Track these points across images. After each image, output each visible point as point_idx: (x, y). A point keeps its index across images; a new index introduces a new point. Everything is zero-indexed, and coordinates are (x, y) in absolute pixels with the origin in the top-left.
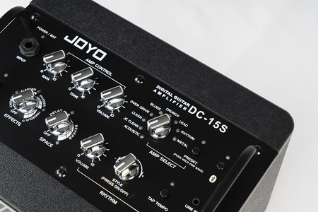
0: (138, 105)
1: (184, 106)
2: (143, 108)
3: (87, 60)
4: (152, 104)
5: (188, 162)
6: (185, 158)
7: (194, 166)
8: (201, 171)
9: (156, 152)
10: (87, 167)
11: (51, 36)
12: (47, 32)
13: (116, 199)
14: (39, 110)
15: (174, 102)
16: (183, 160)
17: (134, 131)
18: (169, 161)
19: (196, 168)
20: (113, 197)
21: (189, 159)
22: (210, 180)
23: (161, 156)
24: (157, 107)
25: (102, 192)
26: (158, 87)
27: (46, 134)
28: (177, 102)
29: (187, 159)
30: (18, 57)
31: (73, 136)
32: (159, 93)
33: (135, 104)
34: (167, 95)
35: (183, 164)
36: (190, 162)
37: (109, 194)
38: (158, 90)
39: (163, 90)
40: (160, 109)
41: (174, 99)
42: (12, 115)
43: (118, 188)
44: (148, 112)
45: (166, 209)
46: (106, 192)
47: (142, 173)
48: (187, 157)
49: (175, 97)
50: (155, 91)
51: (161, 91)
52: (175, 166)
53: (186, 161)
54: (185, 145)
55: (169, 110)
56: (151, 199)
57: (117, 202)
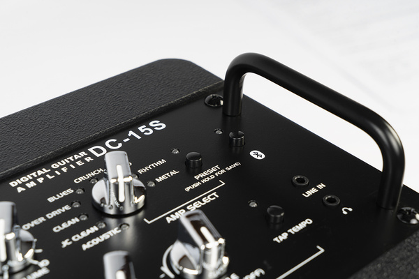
0: (42, 219)
1: (82, 159)
2: (54, 214)
4: (51, 199)
5: (212, 177)
6: (201, 179)
7: (223, 171)
8: (236, 164)
9: (172, 214)
15: (64, 170)
16: (204, 181)
17: (105, 237)
19: (228, 169)
21: (205, 174)
22: (259, 158)
23: (184, 208)
24: (64, 194)
26: (13, 184)
29: (205, 176)
32: (32, 184)
33: (35, 223)
34: (42, 176)
36: (214, 174)
38: (23, 185)
39: (24, 179)
40: (70, 191)
41: (59, 169)
44: (67, 208)
45: (308, 222)
48: (201, 175)
49: (55, 166)
50: (20, 190)
51: (29, 181)
52: (214, 194)
53: (208, 179)
54: (172, 173)
55: (81, 179)
56: (281, 238)
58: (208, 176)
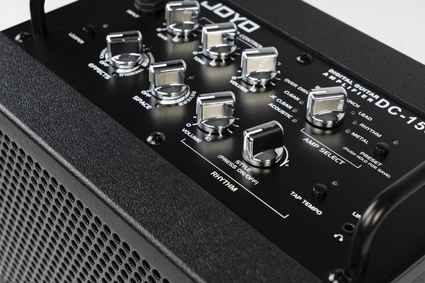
0: (296, 85)
1: (369, 97)
2: (303, 90)
5: (366, 161)
6: (362, 156)
7: (376, 168)
8: (387, 175)
9: (313, 141)
10: (198, 140)
13: (236, 186)
14: (141, 67)
15: (355, 90)
16: (359, 157)
17: (283, 112)
18: (333, 154)
19: (379, 170)
20: (232, 182)
21: (369, 158)
23: (321, 147)
25: (214, 174)
26: (331, 71)
27: (144, 94)
28: (359, 90)
29: (365, 157)
31: (185, 102)
32: (332, 78)
33: (292, 83)
34: (344, 82)
35: (359, 162)
36: (369, 161)
37: (225, 177)
38: (330, 74)
39: (338, 75)
41: (353, 88)
43: (242, 172)
45: (319, 212)
46: (221, 174)
47: (286, 161)
48: (366, 155)
49: (357, 86)
50: (326, 74)
51: (334, 76)
52: (343, 162)
53: (362, 159)
54: (365, 141)
56: (296, 196)
57: (236, 189)
58: (365, 159)
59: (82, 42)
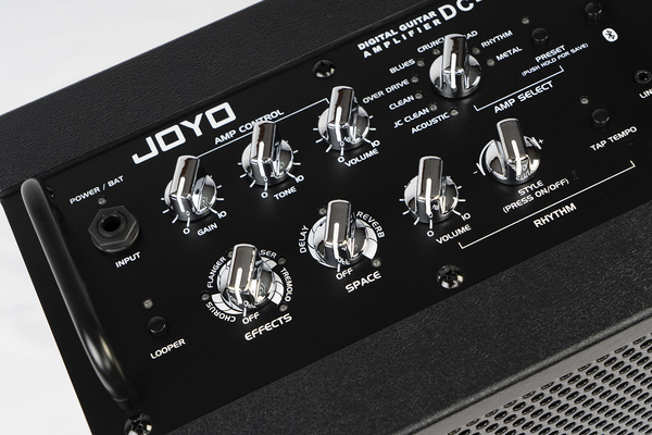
0: (381, 93)
1: (430, 21)
2: (393, 88)
3: (217, 140)
4: (393, 70)
5: (554, 60)
6: (542, 61)
7: (567, 54)
8: (583, 46)
9: (503, 102)
10: (466, 228)
11: (111, 184)
12: (97, 189)
13: (568, 203)
14: (277, 270)
15: (411, 33)
16: (544, 64)
17: (434, 121)
18: (533, 89)
19: (573, 51)
20: (560, 206)
21: (548, 55)
22: (611, 40)
23: (515, 97)
24: (406, 64)
25: (537, 223)
26: (361, 46)
27: (344, 274)
28: (414, 28)
29: (546, 58)
30: (119, 264)
31: (379, 228)
32: (377, 49)
33: (375, 96)
34: (390, 39)
35: (553, 68)
36: (556, 56)
37: (548, 212)
38: (369, 49)
39: (372, 42)
40: (412, 62)
41: (406, 33)
42: (255, 324)
43: (542, 192)
44: (405, 82)
45: (633, 130)
46: (541, 215)
47: (533, 141)
48: (543, 57)
49: (403, 28)
50: (367, 54)
51: (375, 46)
52: (549, 83)
53: (549, 62)
54: (514, 51)
55: (425, 47)
56: (598, 146)
57: (572, 205)
58: (549, 59)
59: (182, 342)
